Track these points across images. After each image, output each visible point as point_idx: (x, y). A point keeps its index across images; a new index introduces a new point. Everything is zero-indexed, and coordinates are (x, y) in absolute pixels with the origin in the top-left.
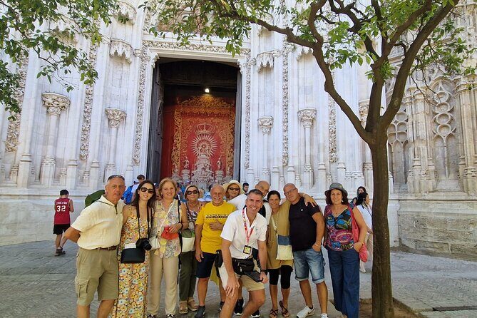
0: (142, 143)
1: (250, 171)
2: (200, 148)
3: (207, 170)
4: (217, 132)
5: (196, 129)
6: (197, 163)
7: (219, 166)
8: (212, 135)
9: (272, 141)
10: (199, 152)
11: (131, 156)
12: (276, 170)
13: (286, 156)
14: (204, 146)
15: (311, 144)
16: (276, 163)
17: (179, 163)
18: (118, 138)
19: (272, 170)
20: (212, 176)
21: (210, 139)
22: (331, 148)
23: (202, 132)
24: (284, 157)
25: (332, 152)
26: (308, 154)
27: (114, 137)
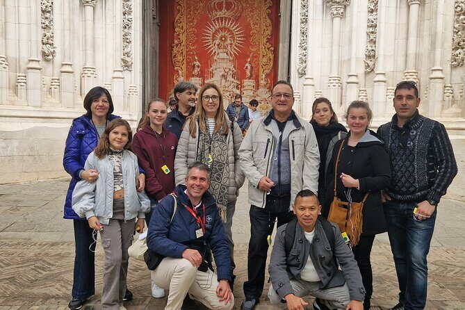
0: (132, 32)
1: (309, 82)
2: (217, 42)
3: (230, 78)
4: (244, 15)
5: (211, 10)
6: (214, 66)
7: (248, 73)
8: (237, 19)
9: (347, 29)
10: (215, 49)
11: (118, 54)
12: (353, 79)
13: (371, 56)
14: (223, 39)
15: (419, 35)
16: (353, 68)
17: (184, 67)
18: (96, 25)
19: (345, 79)
20: (237, 88)
21: (233, 27)
22: (456, 41)
23: (220, 14)
24: (369, 57)
25: (456, 49)
26: (412, 50)
27: (90, 23)
